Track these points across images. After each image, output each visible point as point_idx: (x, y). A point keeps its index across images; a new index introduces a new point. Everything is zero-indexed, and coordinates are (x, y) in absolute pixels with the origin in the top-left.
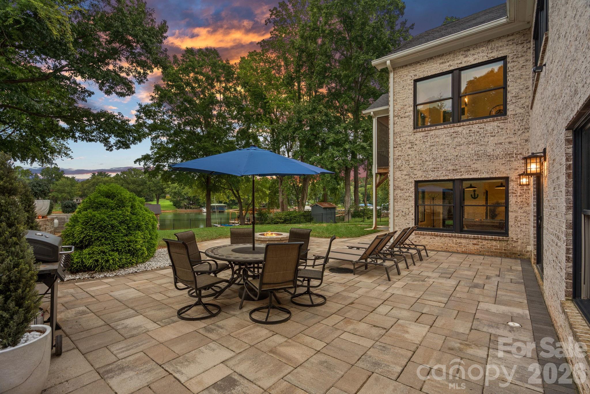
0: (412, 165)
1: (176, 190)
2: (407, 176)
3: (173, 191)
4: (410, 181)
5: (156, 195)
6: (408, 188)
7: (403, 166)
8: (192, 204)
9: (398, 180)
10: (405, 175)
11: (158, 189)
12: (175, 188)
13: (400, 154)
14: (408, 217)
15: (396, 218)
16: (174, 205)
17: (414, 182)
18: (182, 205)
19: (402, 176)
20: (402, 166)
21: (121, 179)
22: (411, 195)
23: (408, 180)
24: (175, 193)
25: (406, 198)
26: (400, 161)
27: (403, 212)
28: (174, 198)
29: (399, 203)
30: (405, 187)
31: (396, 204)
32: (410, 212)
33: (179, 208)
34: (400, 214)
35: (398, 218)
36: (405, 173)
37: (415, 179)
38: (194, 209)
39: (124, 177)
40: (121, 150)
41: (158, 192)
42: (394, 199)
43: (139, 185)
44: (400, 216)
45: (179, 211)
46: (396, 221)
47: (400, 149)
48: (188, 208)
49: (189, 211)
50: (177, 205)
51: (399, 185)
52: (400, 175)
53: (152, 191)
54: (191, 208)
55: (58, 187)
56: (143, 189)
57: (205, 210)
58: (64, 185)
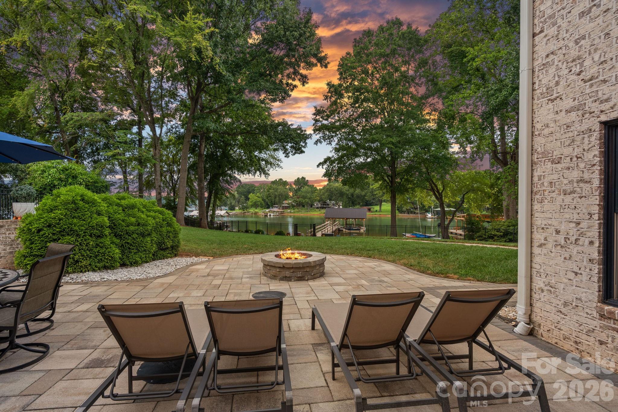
0: (594, 71)
2: (573, 114)
4: (584, 127)
6: (578, 151)
7: (563, 83)
9: (546, 131)
10: (568, 111)
13: (552, 47)
14: (574, 250)
15: (536, 250)
17: (597, 127)
19: (558, 117)
20: (557, 83)
22: (586, 176)
23: (577, 127)
25: (569, 188)
26: (552, 70)
27: (558, 232)
29: (547, 205)
30: (567, 151)
31: (537, 206)
32: (582, 234)
34: (551, 240)
35: (545, 251)
36: (568, 103)
37: (604, 118)
40: (297, 155)
42: (532, 193)
44: (550, 245)
46: (537, 259)
47: (553, 31)
48: (412, 212)
51: (549, 146)
52: (552, 116)
55: (303, 194)
56: (366, 194)
57: (429, 215)
58: (307, 192)
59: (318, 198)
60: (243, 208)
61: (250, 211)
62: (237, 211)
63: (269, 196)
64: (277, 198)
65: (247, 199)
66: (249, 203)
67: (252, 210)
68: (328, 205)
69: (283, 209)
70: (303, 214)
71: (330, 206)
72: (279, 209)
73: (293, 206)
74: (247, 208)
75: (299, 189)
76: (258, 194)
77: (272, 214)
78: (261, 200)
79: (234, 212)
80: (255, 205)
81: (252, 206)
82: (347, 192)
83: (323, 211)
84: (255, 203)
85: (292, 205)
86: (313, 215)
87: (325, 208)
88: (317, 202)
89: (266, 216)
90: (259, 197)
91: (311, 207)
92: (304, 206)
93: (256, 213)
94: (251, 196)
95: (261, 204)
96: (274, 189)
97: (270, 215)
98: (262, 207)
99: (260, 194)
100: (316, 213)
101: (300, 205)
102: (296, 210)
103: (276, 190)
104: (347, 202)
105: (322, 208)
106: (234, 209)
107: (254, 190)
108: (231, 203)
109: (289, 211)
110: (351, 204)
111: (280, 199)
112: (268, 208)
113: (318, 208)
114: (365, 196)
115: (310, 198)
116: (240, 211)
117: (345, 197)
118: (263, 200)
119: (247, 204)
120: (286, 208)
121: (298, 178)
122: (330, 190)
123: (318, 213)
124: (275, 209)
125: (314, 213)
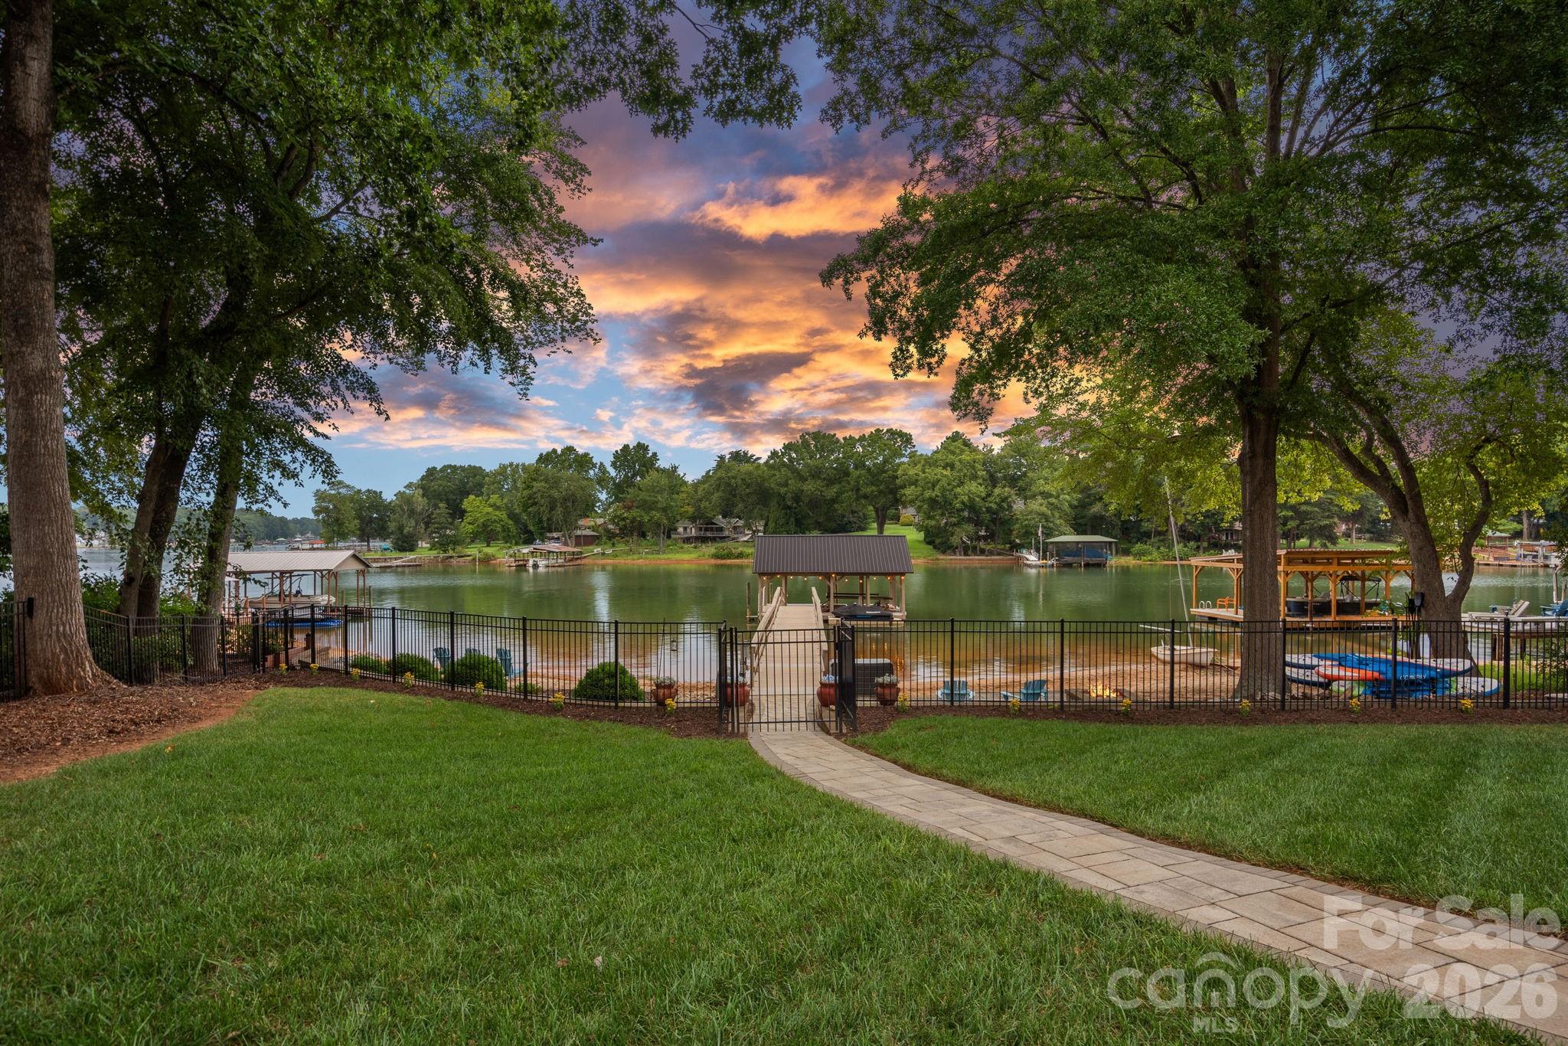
1: (937, 492)
3: (928, 494)
5: (877, 511)
8: (985, 538)
11: (880, 492)
12: (934, 486)
16: (929, 543)
18: (955, 540)
21: (784, 464)
24: (933, 502)
28: (929, 518)
33: (944, 552)
38: (991, 553)
39: (791, 459)
41: (882, 501)
43: (830, 482)
45: (946, 560)
48: (975, 550)
49: (975, 560)
50: (936, 539)
53: (865, 497)
54: (982, 552)
55: (643, 495)
56: (839, 494)
57: (1032, 558)
58: (654, 489)
59: (691, 510)
60: (444, 544)
61: (468, 551)
62: (424, 550)
63: (530, 502)
64: (559, 510)
65: (458, 512)
66: (466, 527)
67: (474, 551)
68: (721, 529)
69: (577, 544)
70: (641, 559)
71: (726, 533)
72: (566, 544)
73: (611, 536)
74: (456, 542)
75: (628, 482)
76: (494, 498)
77: (542, 563)
78: (504, 516)
79: (411, 556)
80: (486, 534)
81: (474, 538)
82: (783, 490)
83: (710, 549)
84: (485, 525)
85: (608, 531)
86: (678, 562)
87: (714, 539)
88: (687, 523)
89: (522, 567)
90: (498, 508)
91: (669, 537)
92: (643, 535)
93: (486, 560)
94: (470, 503)
95: (505, 529)
96: (546, 481)
97: (535, 566)
98: (508, 539)
99: (502, 497)
100: (686, 557)
101: (631, 530)
102: (621, 547)
103: (555, 483)
104: (781, 522)
105: (704, 540)
106: (412, 548)
107: (481, 485)
108: (401, 528)
109: (598, 550)
110: (792, 527)
111: (567, 513)
112: (529, 541)
113: (687, 540)
114: (834, 501)
115: (664, 510)
116: (434, 553)
117: (773, 503)
118: (512, 516)
119: (457, 529)
120: (590, 541)
121: (626, 447)
122: (729, 485)
123: (693, 556)
124: (553, 546)
125: (678, 556)
